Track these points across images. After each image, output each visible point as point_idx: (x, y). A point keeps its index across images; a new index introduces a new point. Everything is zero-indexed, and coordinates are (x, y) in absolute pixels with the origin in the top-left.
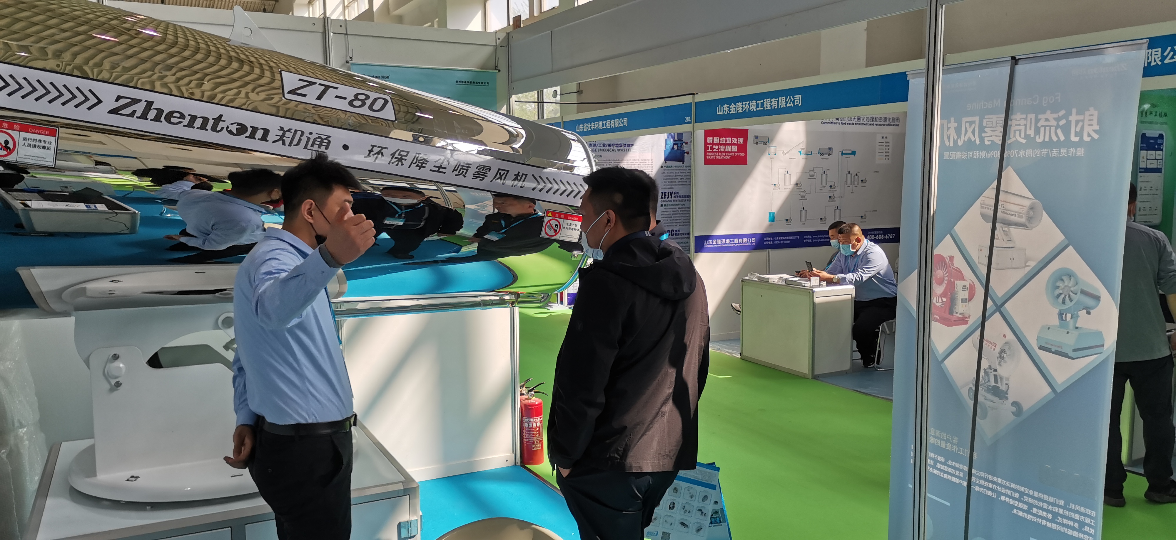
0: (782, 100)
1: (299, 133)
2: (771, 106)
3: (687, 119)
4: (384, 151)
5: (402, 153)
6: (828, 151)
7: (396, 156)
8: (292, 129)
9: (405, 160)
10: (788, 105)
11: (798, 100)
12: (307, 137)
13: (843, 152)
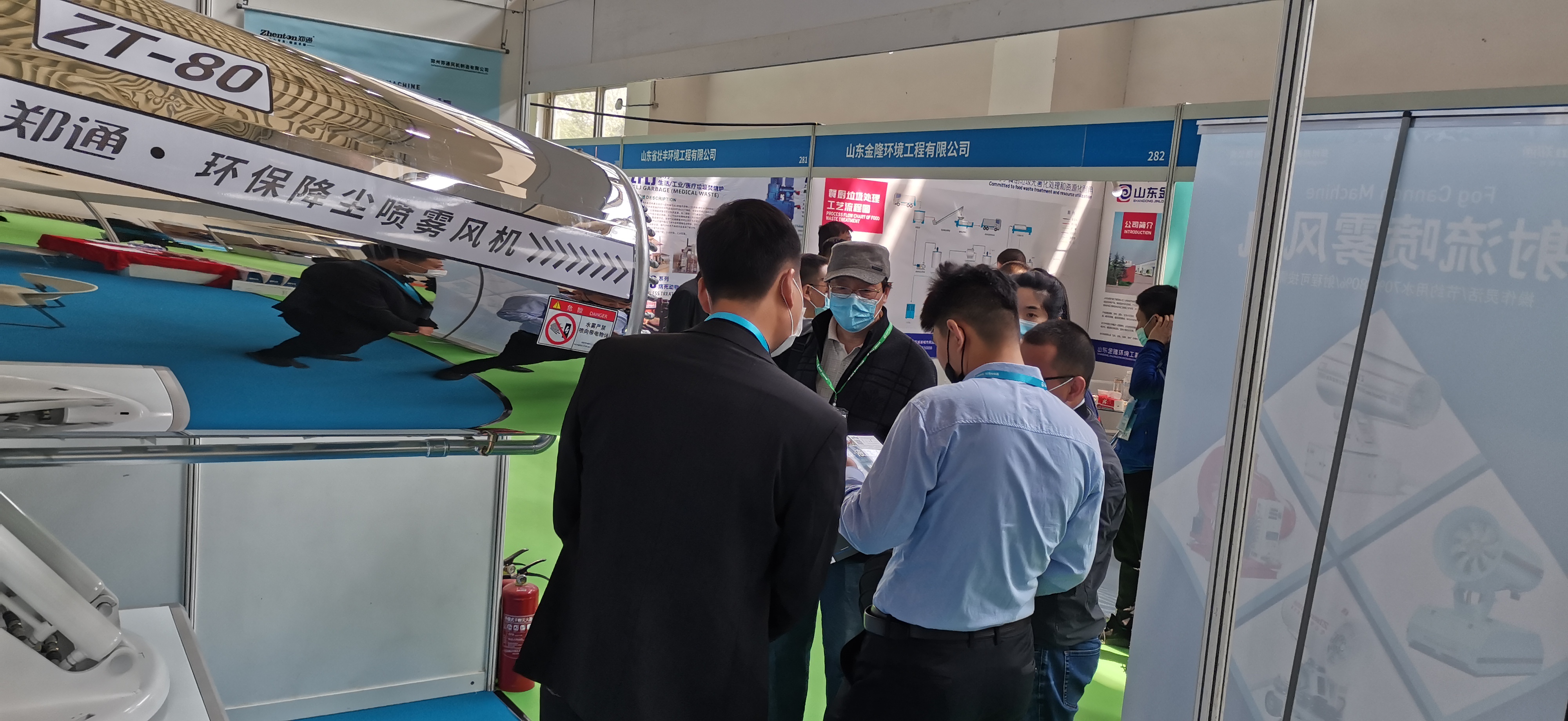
0: (942, 145)
1: (58, 117)
2: (925, 154)
3: (803, 160)
4: (238, 166)
5: (276, 174)
6: (994, 224)
7: (264, 177)
8: (43, 108)
9: (282, 186)
10: (949, 154)
11: (965, 149)
12: (75, 126)
13: (1016, 227)
